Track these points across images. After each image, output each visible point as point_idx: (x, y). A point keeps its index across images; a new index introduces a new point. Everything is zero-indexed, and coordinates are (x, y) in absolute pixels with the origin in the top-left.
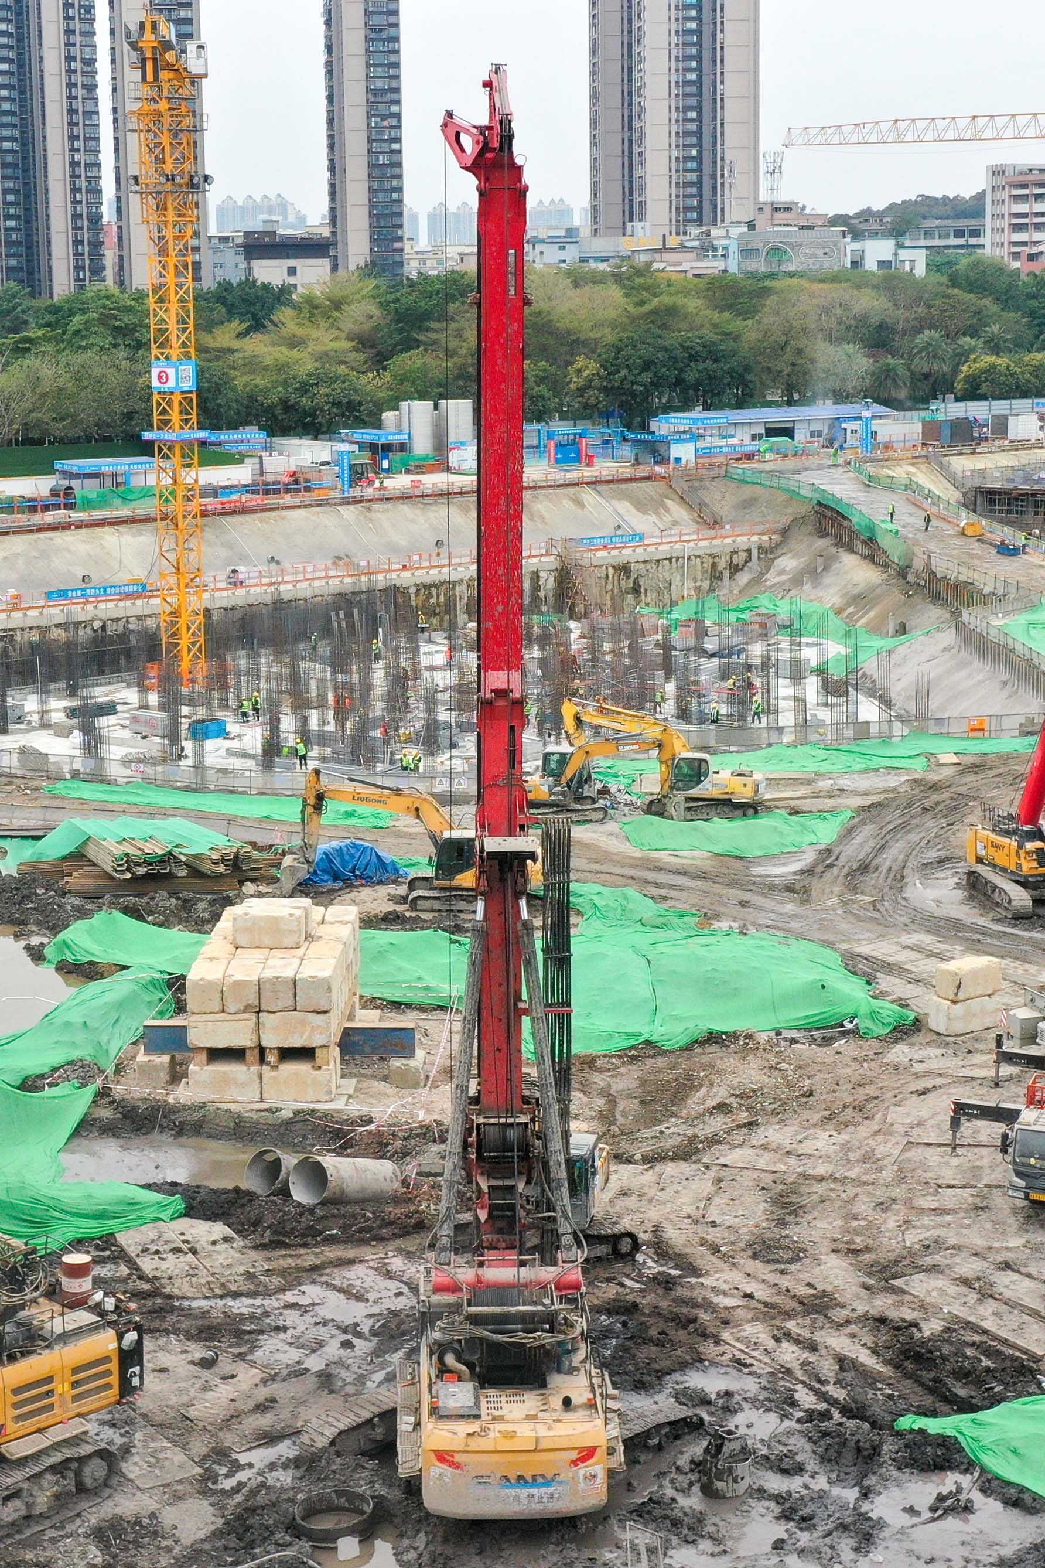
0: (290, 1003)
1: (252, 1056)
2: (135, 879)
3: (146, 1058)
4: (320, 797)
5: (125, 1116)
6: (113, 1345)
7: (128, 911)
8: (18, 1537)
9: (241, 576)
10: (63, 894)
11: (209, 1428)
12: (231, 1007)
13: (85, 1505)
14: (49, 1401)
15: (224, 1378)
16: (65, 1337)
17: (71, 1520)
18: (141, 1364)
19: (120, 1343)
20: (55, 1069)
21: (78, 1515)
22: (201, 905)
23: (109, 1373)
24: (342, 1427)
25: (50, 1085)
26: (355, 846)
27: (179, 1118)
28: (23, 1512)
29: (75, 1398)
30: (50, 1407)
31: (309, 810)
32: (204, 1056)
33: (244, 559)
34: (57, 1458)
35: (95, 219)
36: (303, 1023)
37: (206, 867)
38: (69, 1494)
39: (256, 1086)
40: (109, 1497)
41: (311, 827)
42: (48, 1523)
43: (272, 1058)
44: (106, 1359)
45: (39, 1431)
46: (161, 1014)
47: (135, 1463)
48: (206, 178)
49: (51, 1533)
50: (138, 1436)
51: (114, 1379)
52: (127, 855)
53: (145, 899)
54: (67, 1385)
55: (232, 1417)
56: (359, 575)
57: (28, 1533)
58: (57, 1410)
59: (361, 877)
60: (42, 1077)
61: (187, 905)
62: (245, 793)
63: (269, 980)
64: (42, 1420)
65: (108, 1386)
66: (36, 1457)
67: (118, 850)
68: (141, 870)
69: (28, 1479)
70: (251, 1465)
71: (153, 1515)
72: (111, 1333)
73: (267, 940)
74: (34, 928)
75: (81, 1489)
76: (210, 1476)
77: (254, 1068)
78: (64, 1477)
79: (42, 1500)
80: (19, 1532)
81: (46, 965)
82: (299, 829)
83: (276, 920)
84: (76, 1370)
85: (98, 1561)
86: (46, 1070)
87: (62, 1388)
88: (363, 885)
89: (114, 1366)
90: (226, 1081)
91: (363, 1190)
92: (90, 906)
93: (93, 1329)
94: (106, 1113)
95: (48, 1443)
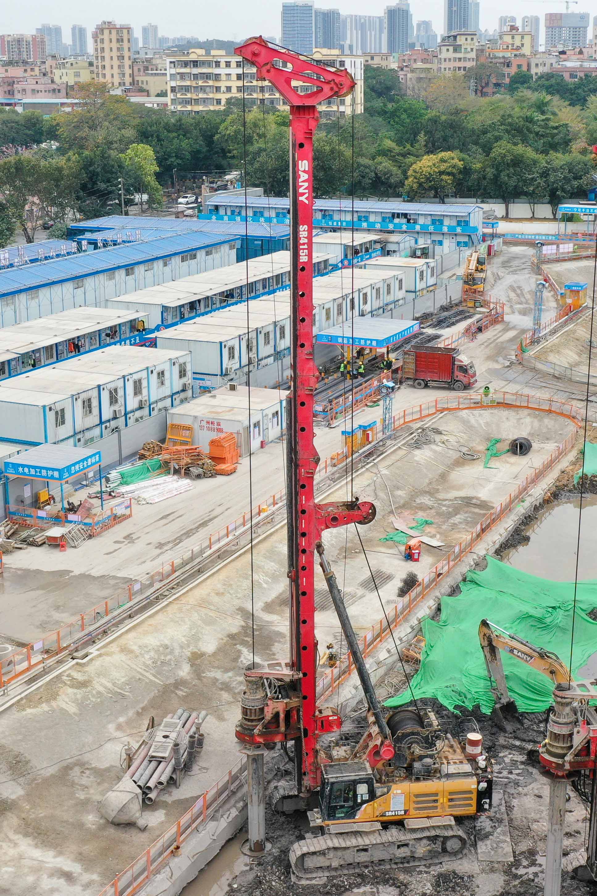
6: (473, 786)
13: (446, 859)
14: (434, 804)
16: (448, 776)
17: (436, 864)
18: (490, 798)
19: (477, 786)
21: (441, 863)
23: (471, 799)
28: (409, 854)
29: (450, 807)
30: (436, 807)
34: (433, 833)
38: (437, 852)
40: (459, 859)
42: (423, 863)
44: (470, 792)
45: (428, 817)
49: (422, 868)
51: (474, 802)
54: (445, 800)
57: (412, 864)
58: (438, 810)
64: (430, 812)
65: (470, 805)
66: (423, 829)
69: (414, 839)
70: (540, 865)
71: (470, 876)
72: (475, 779)
75: (444, 850)
76: (516, 864)
78: (435, 844)
79: (421, 849)
84: (451, 793)
87: (443, 800)
89: (474, 796)
93: (466, 775)
95: (428, 825)
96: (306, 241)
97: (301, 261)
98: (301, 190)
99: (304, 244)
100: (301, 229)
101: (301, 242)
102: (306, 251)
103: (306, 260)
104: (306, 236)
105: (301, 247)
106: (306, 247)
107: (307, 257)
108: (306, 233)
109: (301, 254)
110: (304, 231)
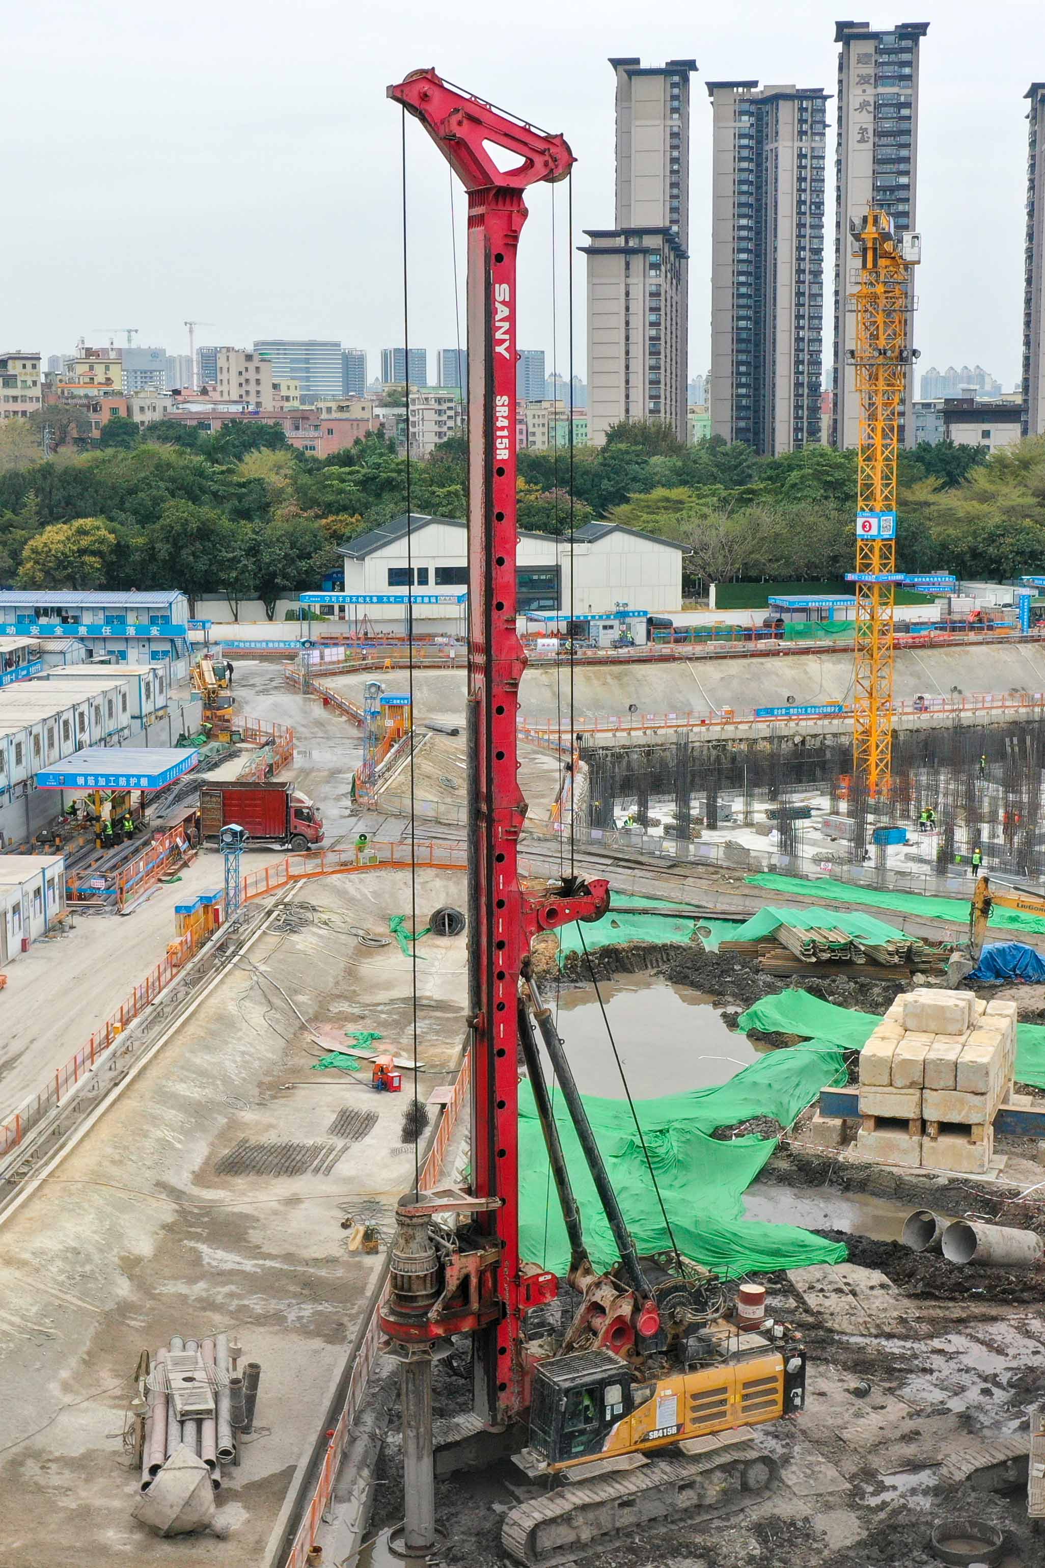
0: (951, 1083)
1: (914, 1127)
2: (819, 963)
3: (821, 1120)
4: (987, 903)
5: (800, 1169)
6: (780, 1368)
7: (812, 990)
8: (689, 1522)
9: (926, 703)
10: (757, 972)
11: (860, 1450)
12: (899, 1082)
13: (747, 1502)
14: (722, 1408)
15: (874, 1408)
16: (739, 1356)
17: (736, 1513)
18: (803, 1386)
19: (785, 1366)
20: (742, 1123)
21: (742, 1510)
22: (876, 990)
23: (774, 1391)
24: (978, 1464)
25: (737, 1135)
26: (1017, 948)
27: (846, 1175)
28: (695, 1501)
29: (745, 1409)
30: (723, 1414)
31: (977, 913)
32: (871, 1123)
33: (929, 688)
34: (726, 1458)
35: (815, 388)
36: (962, 1102)
37: (883, 958)
38: (734, 1491)
39: (917, 1153)
40: (769, 1498)
41: (979, 928)
42: (716, 1514)
43: (932, 1130)
44: (773, 1379)
45: (713, 1433)
46: (836, 1082)
47: (793, 1472)
48: (915, 353)
49: (717, 1523)
50: (797, 1448)
51: (779, 1397)
52: (813, 941)
53: (828, 981)
54: (738, 1397)
55: (880, 1443)
56: (1033, 706)
57: (698, 1520)
58: (729, 1417)
59: (1020, 976)
60: (731, 1127)
61: (863, 989)
62: (920, 894)
63: (933, 1061)
64: (716, 1424)
65: (773, 1402)
66: (708, 1455)
67: (806, 937)
68: (826, 956)
69: (701, 1473)
70: (894, 1488)
71: (806, 1520)
72: (778, 1356)
73: (933, 1026)
74: (730, 999)
75: (745, 1488)
76: (857, 1493)
77: (916, 1138)
78: (731, 1476)
79: (713, 1491)
80: (691, 1518)
81: (739, 1031)
82: (967, 929)
83: (942, 1008)
84: (746, 1385)
85: (757, 1552)
86: (734, 1122)
87: (734, 1398)
88: (1022, 984)
89: (779, 1385)
90: (890, 1147)
91: (1008, 1254)
92: (779, 984)
93: (762, 1351)
94: (783, 1165)
95: (719, 1445)
96: (505, 423)
97: (499, 457)
98: (499, 335)
99: (502, 428)
100: (498, 403)
101: (499, 424)
102: (506, 441)
103: (506, 457)
104: (506, 414)
105: (499, 433)
106: (505, 433)
107: (507, 452)
108: (506, 409)
109: (498, 446)
110: (503, 405)
